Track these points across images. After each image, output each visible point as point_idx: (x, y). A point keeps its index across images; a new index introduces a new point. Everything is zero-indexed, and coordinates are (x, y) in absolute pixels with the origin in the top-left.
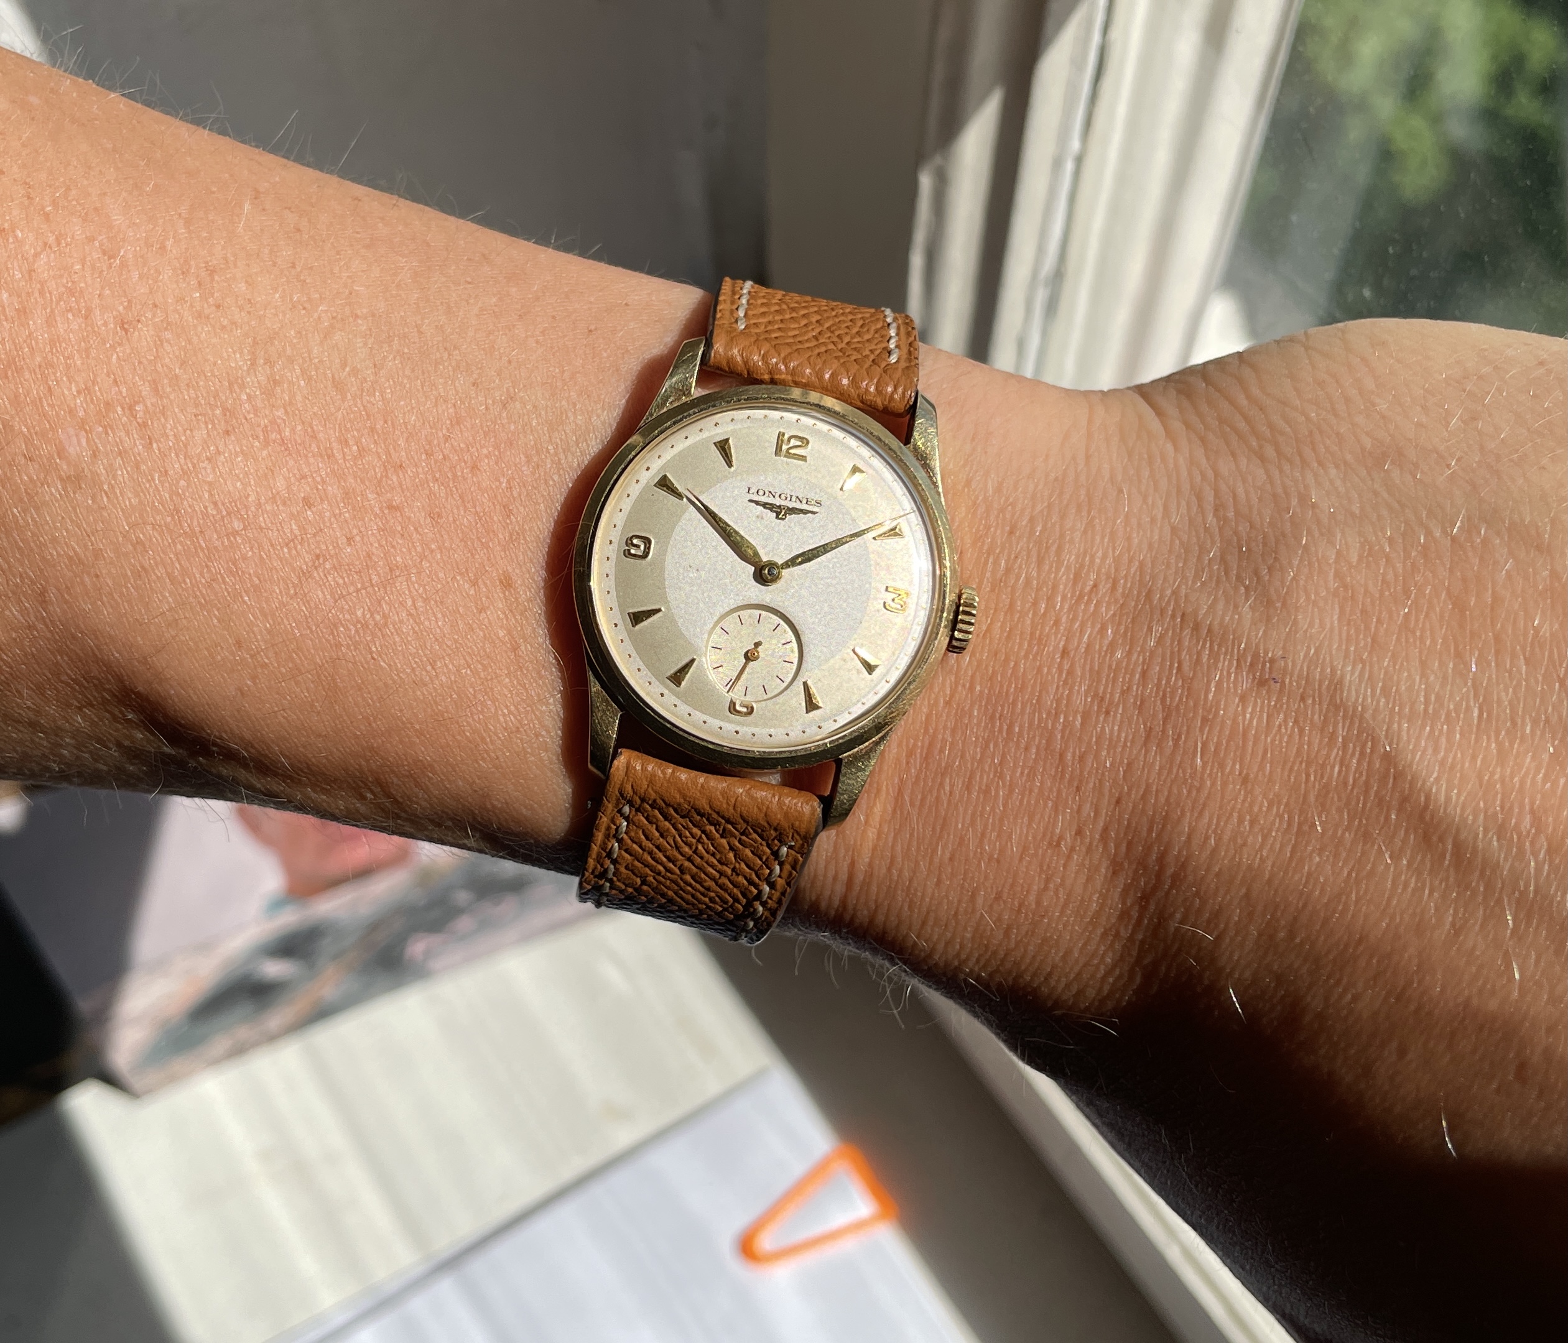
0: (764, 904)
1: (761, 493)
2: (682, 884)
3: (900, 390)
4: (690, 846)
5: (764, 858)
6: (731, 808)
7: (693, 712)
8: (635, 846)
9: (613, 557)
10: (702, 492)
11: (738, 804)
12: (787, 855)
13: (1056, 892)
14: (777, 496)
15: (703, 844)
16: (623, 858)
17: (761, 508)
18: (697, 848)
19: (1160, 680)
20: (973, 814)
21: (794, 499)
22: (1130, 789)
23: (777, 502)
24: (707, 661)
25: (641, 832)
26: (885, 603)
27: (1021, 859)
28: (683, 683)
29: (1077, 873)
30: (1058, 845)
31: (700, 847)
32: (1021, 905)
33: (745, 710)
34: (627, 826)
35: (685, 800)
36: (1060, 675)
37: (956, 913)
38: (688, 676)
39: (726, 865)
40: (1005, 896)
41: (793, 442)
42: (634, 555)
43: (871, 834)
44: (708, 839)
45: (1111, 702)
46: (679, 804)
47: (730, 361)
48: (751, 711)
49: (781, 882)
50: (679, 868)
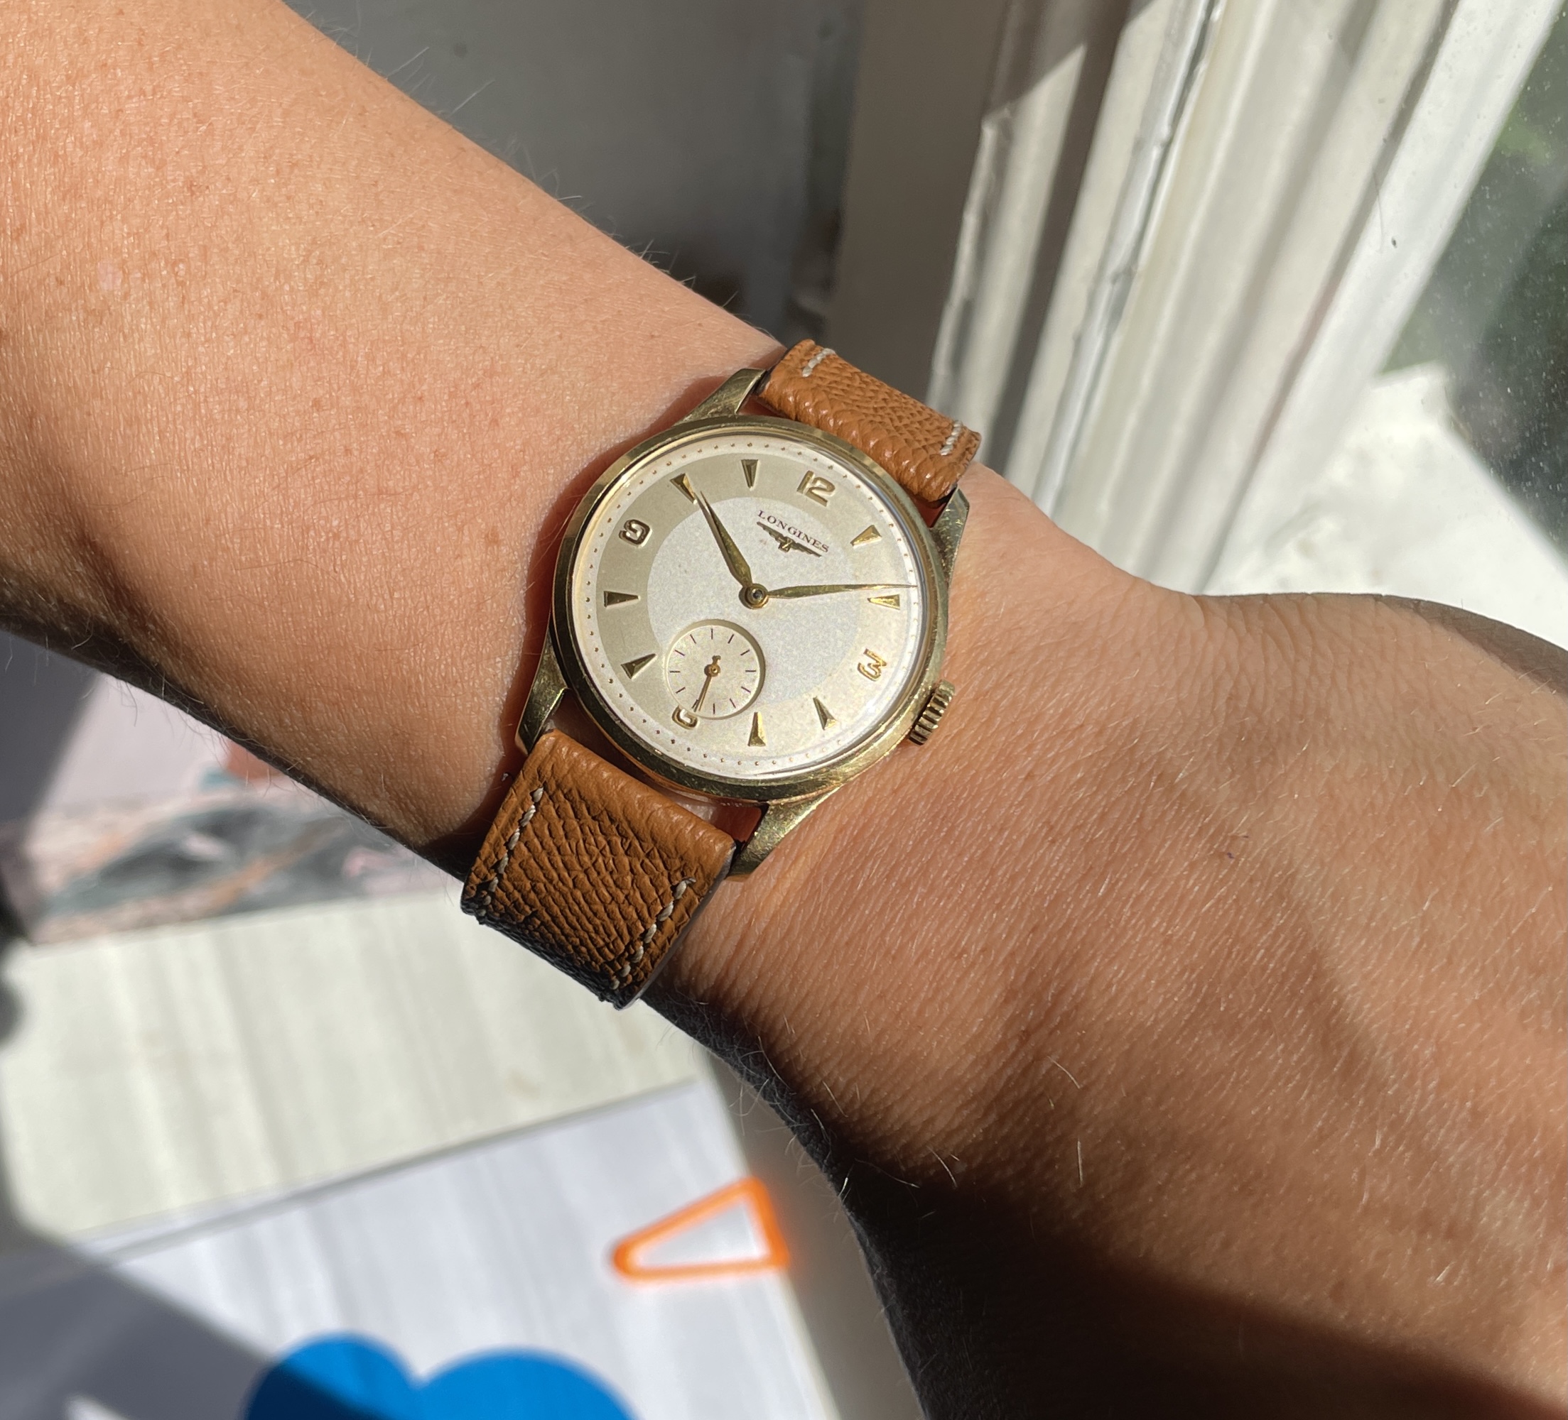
0: (646, 946)
1: (772, 520)
2: (571, 900)
3: (940, 479)
4: (591, 856)
5: (661, 891)
6: (643, 821)
7: (637, 708)
8: (536, 841)
9: (607, 536)
10: (715, 501)
11: (652, 819)
12: (684, 894)
13: (941, 1006)
14: (787, 528)
15: (604, 856)
16: (520, 851)
17: (767, 533)
18: (596, 860)
19: (1115, 827)
20: (886, 903)
21: (802, 536)
22: (1050, 921)
23: (785, 533)
24: (665, 662)
25: (546, 826)
26: (859, 665)
27: (917, 963)
28: (635, 676)
29: (969, 990)
30: (960, 956)
31: (600, 860)
32: (902, 1009)
33: (688, 721)
34: (535, 814)
35: (601, 798)
36: (1018, 795)
37: (835, 1004)
38: (643, 669)
39: (621, 889)
40: (889, 996)
41: (819, 484)
42: (629, 539)
43: (777, 899)
44: (611, 852)
45: (1060, 833)
46: (593, 802)
47: (783, 398)
48: (693, 725)
49: (670, 925)
50: (573, 880)
